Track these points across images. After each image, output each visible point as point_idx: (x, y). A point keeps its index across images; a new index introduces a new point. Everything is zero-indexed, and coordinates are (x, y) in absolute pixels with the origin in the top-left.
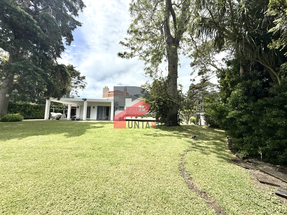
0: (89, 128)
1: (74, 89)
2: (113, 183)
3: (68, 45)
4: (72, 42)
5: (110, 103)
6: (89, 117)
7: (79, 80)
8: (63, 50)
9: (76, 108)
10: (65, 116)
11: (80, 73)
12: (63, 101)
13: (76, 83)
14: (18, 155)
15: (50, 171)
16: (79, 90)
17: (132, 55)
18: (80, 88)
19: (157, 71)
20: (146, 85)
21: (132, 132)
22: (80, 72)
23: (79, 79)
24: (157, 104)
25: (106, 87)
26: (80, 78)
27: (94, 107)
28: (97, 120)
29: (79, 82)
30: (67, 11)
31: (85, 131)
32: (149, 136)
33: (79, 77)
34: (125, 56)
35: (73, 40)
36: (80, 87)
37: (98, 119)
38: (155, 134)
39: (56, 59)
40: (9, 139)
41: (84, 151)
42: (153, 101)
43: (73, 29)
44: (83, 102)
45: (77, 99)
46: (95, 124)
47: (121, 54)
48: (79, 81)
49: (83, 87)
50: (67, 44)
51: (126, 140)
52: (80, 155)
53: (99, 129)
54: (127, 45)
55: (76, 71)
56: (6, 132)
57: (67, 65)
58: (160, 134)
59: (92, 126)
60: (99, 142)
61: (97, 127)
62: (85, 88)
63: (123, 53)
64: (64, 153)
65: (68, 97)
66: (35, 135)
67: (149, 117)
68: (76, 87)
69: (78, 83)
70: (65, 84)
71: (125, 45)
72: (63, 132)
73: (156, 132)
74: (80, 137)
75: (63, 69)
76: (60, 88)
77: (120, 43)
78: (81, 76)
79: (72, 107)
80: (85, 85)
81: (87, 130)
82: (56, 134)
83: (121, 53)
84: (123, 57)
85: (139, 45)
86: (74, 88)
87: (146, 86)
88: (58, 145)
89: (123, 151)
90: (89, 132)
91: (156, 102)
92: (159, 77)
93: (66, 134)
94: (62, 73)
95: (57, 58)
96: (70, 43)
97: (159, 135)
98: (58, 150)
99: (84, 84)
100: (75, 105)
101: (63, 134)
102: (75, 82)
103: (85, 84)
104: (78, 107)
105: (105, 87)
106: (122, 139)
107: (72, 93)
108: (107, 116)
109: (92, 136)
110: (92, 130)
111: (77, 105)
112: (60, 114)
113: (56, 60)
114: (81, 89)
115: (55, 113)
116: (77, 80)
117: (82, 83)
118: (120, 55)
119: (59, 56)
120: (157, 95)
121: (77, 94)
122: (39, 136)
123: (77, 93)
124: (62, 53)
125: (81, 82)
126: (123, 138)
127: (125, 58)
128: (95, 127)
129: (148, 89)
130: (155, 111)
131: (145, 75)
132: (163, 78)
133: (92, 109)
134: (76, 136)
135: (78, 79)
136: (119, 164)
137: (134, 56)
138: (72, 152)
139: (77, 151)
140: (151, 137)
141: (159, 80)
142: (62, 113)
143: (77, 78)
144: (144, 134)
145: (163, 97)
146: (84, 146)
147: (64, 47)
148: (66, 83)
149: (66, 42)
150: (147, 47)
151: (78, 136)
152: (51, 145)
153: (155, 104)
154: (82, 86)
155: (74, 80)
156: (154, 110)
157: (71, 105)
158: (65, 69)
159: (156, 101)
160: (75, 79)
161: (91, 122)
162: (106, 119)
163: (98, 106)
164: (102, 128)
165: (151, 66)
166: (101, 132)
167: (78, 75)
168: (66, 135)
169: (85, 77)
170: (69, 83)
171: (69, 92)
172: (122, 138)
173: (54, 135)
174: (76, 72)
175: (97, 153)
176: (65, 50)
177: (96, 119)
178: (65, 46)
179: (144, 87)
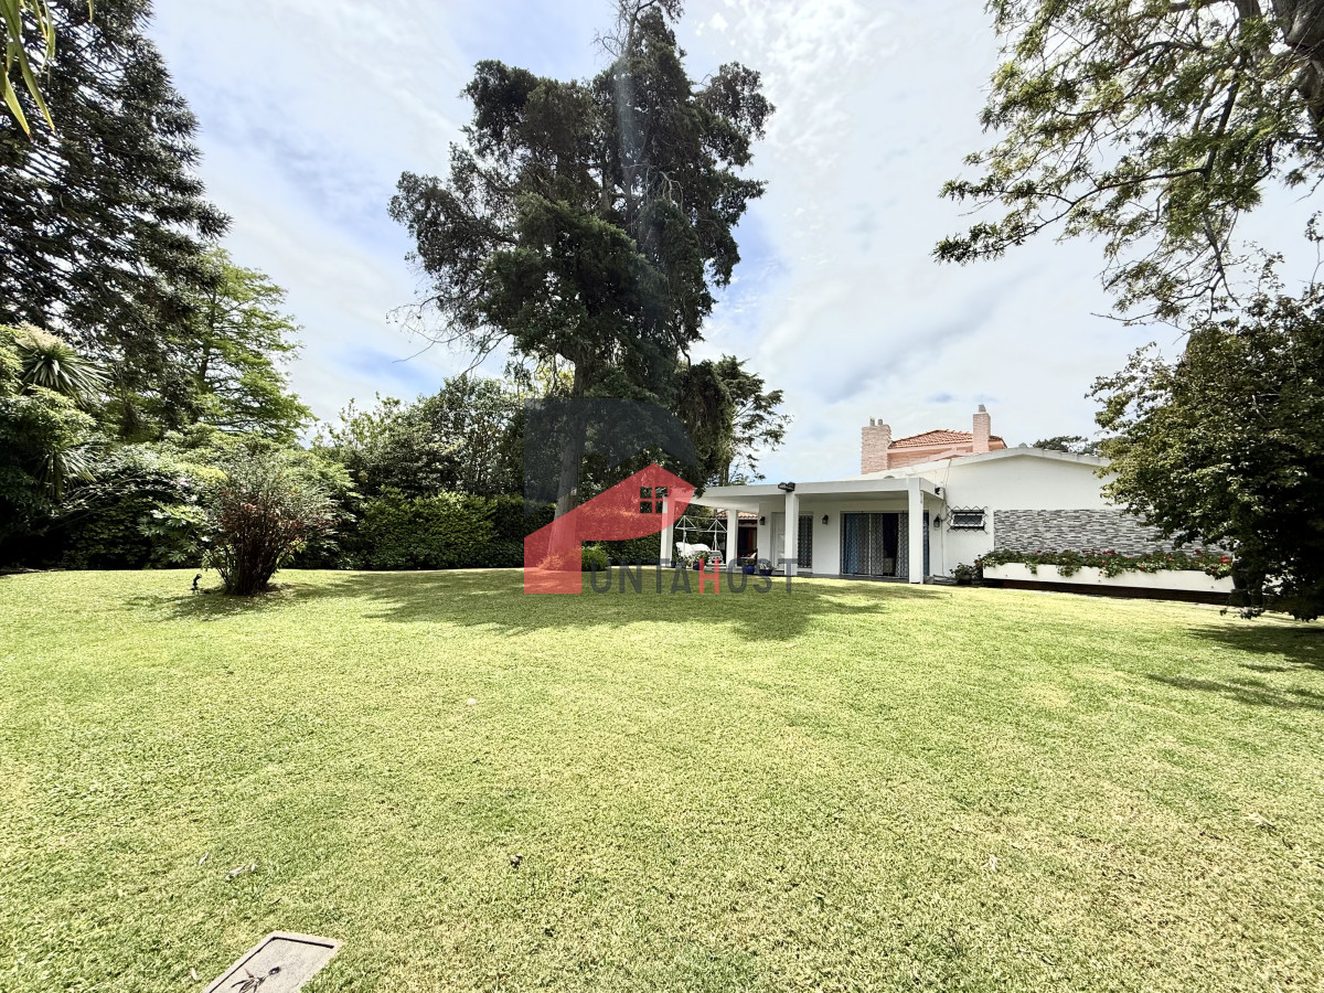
0: (818, 610)
1: (742, 448)
2: (990, 904)
3: (722, 286)
4: (734, 267)
5: (903, 496)
6: (809, 564)
7: (758, 412)
8: (709, 308)
9: (753, 526)
10: (721, 558)
11: (761, 382)
12: (712, 500)
13: (748, 426)
14: (620, 678)
15: (713, 755)
16: (761, 449)
17: (1018, 232)
18: (766, 441)
19: (1220, 269)
20: (1134, 372)
21: (1052, 652)
22: (760, 377)
23: (758, 407)
24: (1242, 486)
25: (876, 423)
26: (763, 400)
27: (826, 518)
28: (841, 577)
29: (761, 418)
30: (715, 162)
31: (806, 620)
32: (1195, 696)
33: (758, 398)
34: (979, 246)
35: (737, 259)
36: (764, 437)
37: (846, 572)
38: (1246, 688)
39: (685, 347)
40: (591, 624)
41: (818, 707)
42: (1204, 467)
43: (733, 219)
44: (781, 500)
45: (755, 487)
46: (837, 592)
47: (956, 245)
48: (758, 415)
49: (776, 435)
50: (718, 283)
51: (1026, 692)
52: (805, 721)
53: (861, 616)
54: (987, 188)
55: (747, 378)
56: (580, 602)
57: (716, 359)
58: (1302, 693)
59: (828, 602)
60: (874, 677)
61: (853, 608)
62: (781, 440)
63: (967, 236)
64: (746, 701)
65: (724, 482)
66: (647, 619)
67: (1168, 568)
68: (750, 440)
69: (757, 424)
70: (717, 434)
71: (976, 191)
72: (725, 619)
73: (1257, 674)
74: (791, 645)
75: (709, 380)
76: (702, 451)
77: (946, 192)
78: (766, 391)
79: (741, 522)
80: (781, 426)
81: (811, 616)
82: (706, 622)
83: (951, 240)
84: (964, 254)
85: (1059, 158)
86: (741, 445)
87: (1133, 379)
88: (720, 666)
89: (1017, 751)
90: (820, 626)
91: (1231, 473)
92: (1252, 304)
93: (737, 625)
94: (707, 393)
95: (690, 343)
96: (728, 273)
97: (1290, 698)
98: (724, 685)
99: (778, 421)
100: (750, 512)
101: (729, 624)
102: (746, 420)
103: (783, 423)
104: (763, 519)
105: (873, 421)
106: (998, 684)
107: (738, 466)
108: (889, 560)
109: (837, 646)
110: (833, 618)
111: (757, 510)
112: (703, 547)
113: (687, 352)
114: (768, 447)
115: (688, 545)
116: (752, 413)
117: (772, 422)
118: (948, 250)
119: (696, 336)
120: (1242, 422)
121: (753, 466)
122: (660, 623)
123: (754, 463)
124: (706, 321)
125: (766, 416)
126: (1000, 679)
127: (980, 257)
128: (841, 608)
129: (1148, 393)
130: (1230, 532)
131: (1116, 313)
132: (1284, 302)
133: (817, 525)
134: (774, 637)
135: (756, 408)
136: (1007, 811)
137: (1037, 229)
138: (772, 703)
139: (791, 703)
140: (1216, 699)
141: (1248, 321)
142: (710, 544)
143: (750, 403)
144: (1151, 677)
145: (1303, 434)
146: (811, 683)
147: (710, 298)
148: (718, 428)
149: (716, 274)
150: (1124, 149)
151: (783, 639)
152: (699, 662)
153: (1229, 484)
154: (770, 434)
155: (743, 412)
156: (1216, 526)
157: (738, 512)
158: (713, 377)
159: (1235, 461)
160: (744, 409)
161: (820, 586)
162: (885, 574)
163: (846, 515)
164: (879, 617)
165: (1164, 250)
166: (877, 635)
167: (754, 392)
168: (737, 631)
169: (781, 391)
170: (729, 426)
171: (728, 462)
172: (998, 676)
173: (699, 625)
174: (747, 382)
175: (877, 727)
176: (713, 305)
177: (837, 572)
178: (713, 291)
179: (1121, 387)
